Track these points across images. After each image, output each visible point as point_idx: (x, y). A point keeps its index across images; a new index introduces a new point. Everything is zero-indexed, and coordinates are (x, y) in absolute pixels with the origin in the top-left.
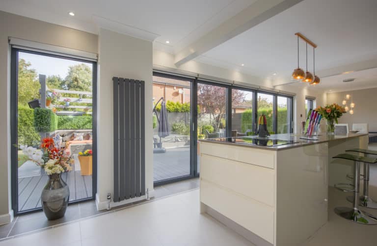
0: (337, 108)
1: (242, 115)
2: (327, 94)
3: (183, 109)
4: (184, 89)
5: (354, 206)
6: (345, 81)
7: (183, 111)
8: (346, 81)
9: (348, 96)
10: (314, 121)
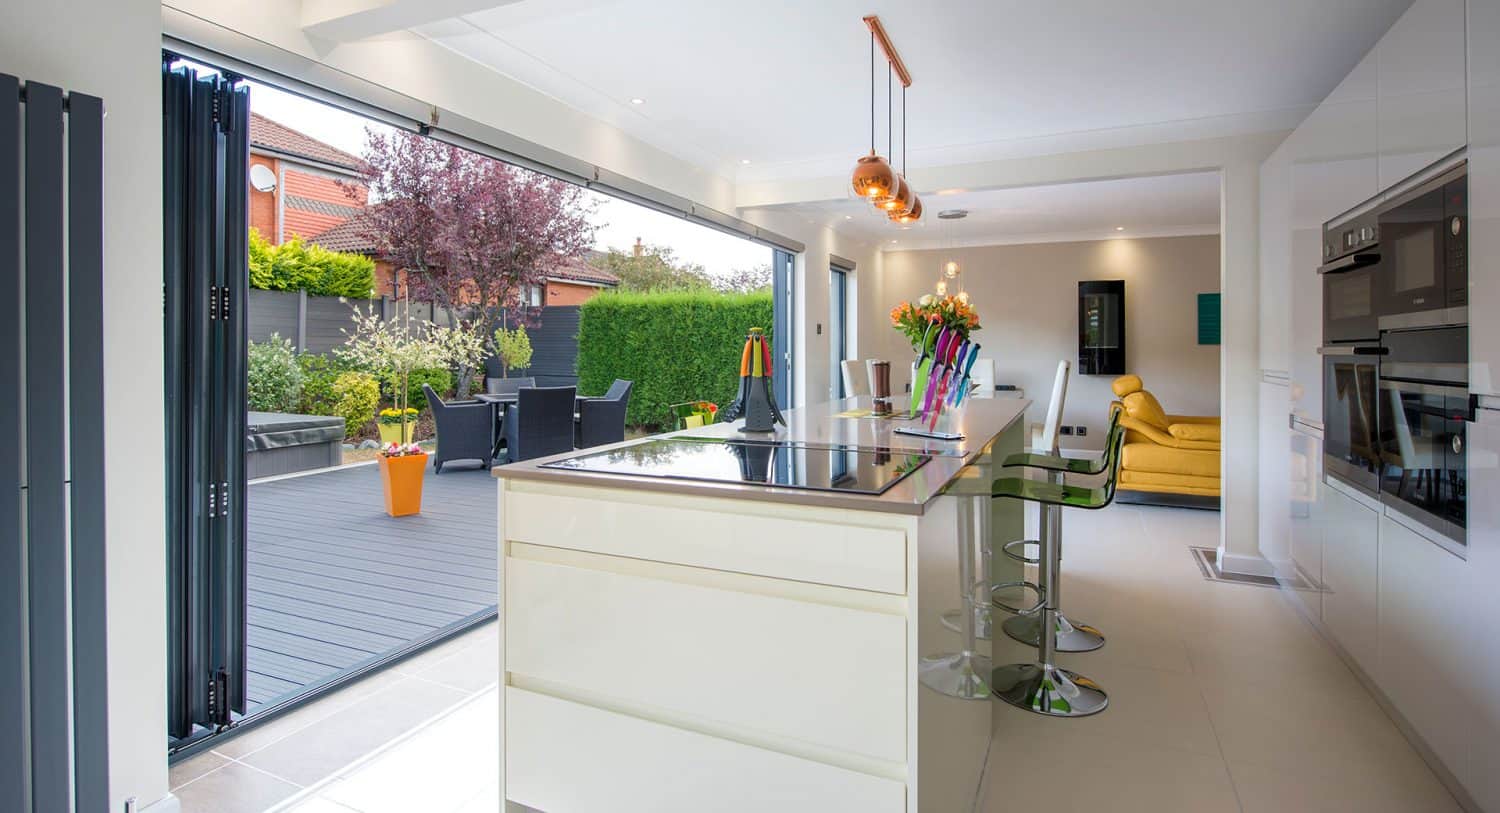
0: (959, 313)
1: (581, 314)
2: (885, 254)
3: (279, 272)
4: (283, 168)
5: (1042, 661)
6: (943, 216)
7: (282, 284)
8: (947, 217)
9: (951, 268)
10: (949, 367)
